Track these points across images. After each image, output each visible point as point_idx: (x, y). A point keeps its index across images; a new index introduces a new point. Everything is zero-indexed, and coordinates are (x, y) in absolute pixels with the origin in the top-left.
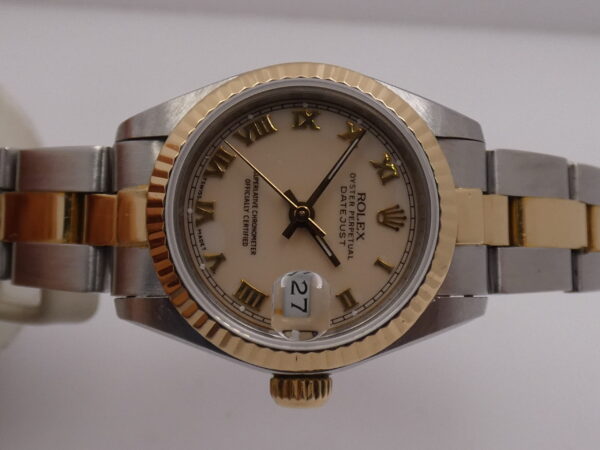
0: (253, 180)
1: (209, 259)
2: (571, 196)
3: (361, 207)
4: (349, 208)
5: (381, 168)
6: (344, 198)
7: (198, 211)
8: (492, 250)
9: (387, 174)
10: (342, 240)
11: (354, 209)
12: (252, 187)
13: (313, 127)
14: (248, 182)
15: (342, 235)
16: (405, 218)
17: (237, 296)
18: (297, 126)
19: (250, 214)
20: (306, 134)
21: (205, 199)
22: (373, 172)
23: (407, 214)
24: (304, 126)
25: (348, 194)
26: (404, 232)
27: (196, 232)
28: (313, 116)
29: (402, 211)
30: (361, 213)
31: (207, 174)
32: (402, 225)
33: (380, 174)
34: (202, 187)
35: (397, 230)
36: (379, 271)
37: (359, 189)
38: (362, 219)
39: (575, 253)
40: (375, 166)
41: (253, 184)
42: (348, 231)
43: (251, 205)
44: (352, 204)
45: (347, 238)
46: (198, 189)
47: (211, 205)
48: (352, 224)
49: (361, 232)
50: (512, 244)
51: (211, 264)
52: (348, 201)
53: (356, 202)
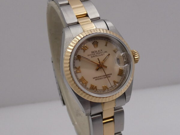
0: (95, 79)
1: (115, 84)
3: (95, 52)
4: (96, 55)
6: (94, 56)
7: (105, 89)
10: (103, 55)
11: (96, 53)
12: (97, 78)
13: (79, 68)
14: (96, 80)
15: (102, 55)
16: (95, 41)
17: (121, 76)
19: (103, 77)
21: (102, 89)
22: (86, 51)
23: (94, 41)
25: (93, 56)
27: (110, 88)
28: (77, 68)
29: (93, 42)
30: (96, 52)
31: (96, 90)
32: (96, 42)
33: (86, 49)
34: (100, 90)
35: (98, 42)
36: (108, 45)
37: (91, 53)
38: (97, 51)
40: (84, 51)
41: (96, 78)
42: (101, 54)
43: (101, 78)
44: (95, 54)
45: (103, 54)
46: (100, 91)
47: (103, 87)
48: (99, 53)
49: (100, 51)
52: (94, 55)
53: (94, 53)
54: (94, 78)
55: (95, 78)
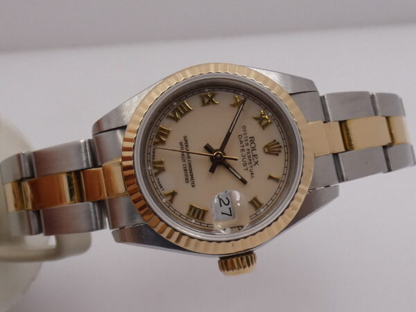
0: (184, 142)
1: (167, 195)
2: (376, 114)
3: (253, 145)
4: (246, 148)
5: (260, 119)
6: (241, 142)
7: (155, 168)
8: (336, 155)
9: (264, 122)
10: (245, 168)
11: (249, 147)
12: (184, 146)
13: (214, 103)
14: (181, 144)
15: (245, 165)
16: (280, 147)
17: (188, 214)
18: (204, 104)
19: (187, 163)
20: (210, 108)
21: (157, 159)
22: (256, 123)
23: (282, 144)
24: (208, 103)
25: (243, 139)
26: (282, 156)
27: (156, 180)
28: (213, 97)
29: (278, 143)
30: (254, 149)
31: (156, 143)
32: (280, 151)
33: (260, 123)
34: (154, 152)
35: (277, 155)
36: (271, 182)
37: (249, 135)
38: (255, 152)
39: (385, 147)
40: (256, 119)
41: (185, 144)
42: (248, 162)
43: (186, 157)
44: (247, 144)
45: (248, 166)
46: (152, 154)
47: (161, 163)
48: (249, 157)
49: (256, 160)
50: (347, 150)
51: (169, 198)
52: (244, 143)
53: (249, 143)
54: (185, 138)
55: (186, 141)
